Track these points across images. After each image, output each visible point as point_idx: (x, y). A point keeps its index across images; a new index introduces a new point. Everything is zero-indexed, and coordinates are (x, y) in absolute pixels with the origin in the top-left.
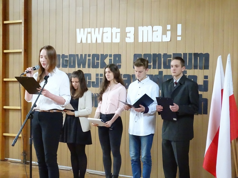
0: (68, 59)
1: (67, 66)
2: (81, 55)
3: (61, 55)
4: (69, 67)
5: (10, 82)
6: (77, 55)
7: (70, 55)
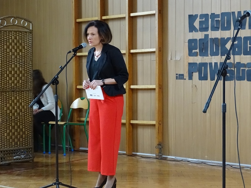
0: (220, 19)
1: (219, 28)
2: (239, 13)
3: (210, 14)
4: (221, 30)
5: (138, 55)
6: (233, 13)
7: (222, 14)
